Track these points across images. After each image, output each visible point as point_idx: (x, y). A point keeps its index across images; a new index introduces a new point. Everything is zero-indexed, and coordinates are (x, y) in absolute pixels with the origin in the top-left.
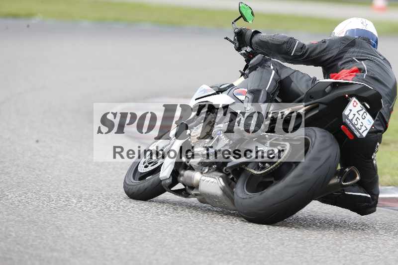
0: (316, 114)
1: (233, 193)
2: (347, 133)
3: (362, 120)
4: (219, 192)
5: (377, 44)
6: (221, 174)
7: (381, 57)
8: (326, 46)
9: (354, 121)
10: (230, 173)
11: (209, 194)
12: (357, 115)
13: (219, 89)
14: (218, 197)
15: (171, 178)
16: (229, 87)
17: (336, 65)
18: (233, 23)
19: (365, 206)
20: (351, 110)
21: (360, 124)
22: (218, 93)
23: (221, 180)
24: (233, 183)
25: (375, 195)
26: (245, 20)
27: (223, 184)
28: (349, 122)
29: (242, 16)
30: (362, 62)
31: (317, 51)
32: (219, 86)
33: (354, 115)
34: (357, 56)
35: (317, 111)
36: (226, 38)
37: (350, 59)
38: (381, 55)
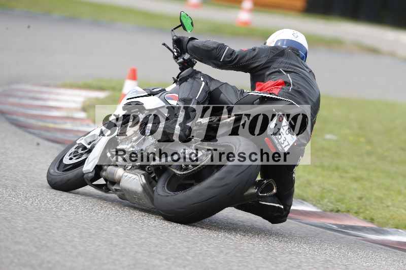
1: (153, 192)
4: (140, 189)
5: (306, 56)
6: (144, 172)
7: (307, 70)
8: (255, 54)
10: (152, 172)
13: (151, 92)
14: (139, 193)
15: (94, 172)
16: (161, 91)
17: (264, 74)
18: (172, 31)
19: (277, 216)
22: (149, 95)
23: (143, 177)
24: (154, 182)
25: (288, 206)
26: (185, 29)
27: (144, 181)
29: (182, 25)
30: (288, 75)
31: (247, 58)
32: (151, 89)
34: (284, 67)
36: (164, 44)
37: (277, 70)
38: (307, 68)
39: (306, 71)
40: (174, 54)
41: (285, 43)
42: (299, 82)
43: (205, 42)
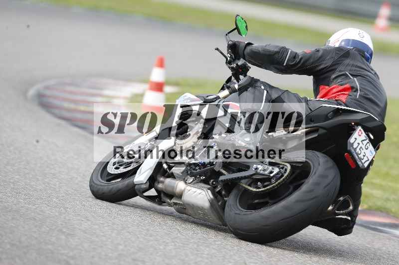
0: (315, 137)
2: (350, 161)
3: (365, 150)
4: (207, 205)
5: (371, 58)
6: (209, 186)
7: (373, 72)
9: (358, 150)
11: (193, 205)
12: (361, 145)
13: (205, 99)
14: (205, 209)
15: (148, 184)
16: (216, 98)
18: (226, 35)
20: (356, 139)
21: (363, 154)
23: (209, 192)
26: (240, 33)
27: (212, 196)
28: (353, 151)
29: (237, 28)
30: (355, 79)
33: (359, 144)
34: (350, 70)
35: (316, 135)
36: (217, 49)
37: (343, 73)
38: (372, 70)
39: (371, 73)
40: (227, 59)
41: (350, 43)
42: (366, 88)
43: (266, 46)
